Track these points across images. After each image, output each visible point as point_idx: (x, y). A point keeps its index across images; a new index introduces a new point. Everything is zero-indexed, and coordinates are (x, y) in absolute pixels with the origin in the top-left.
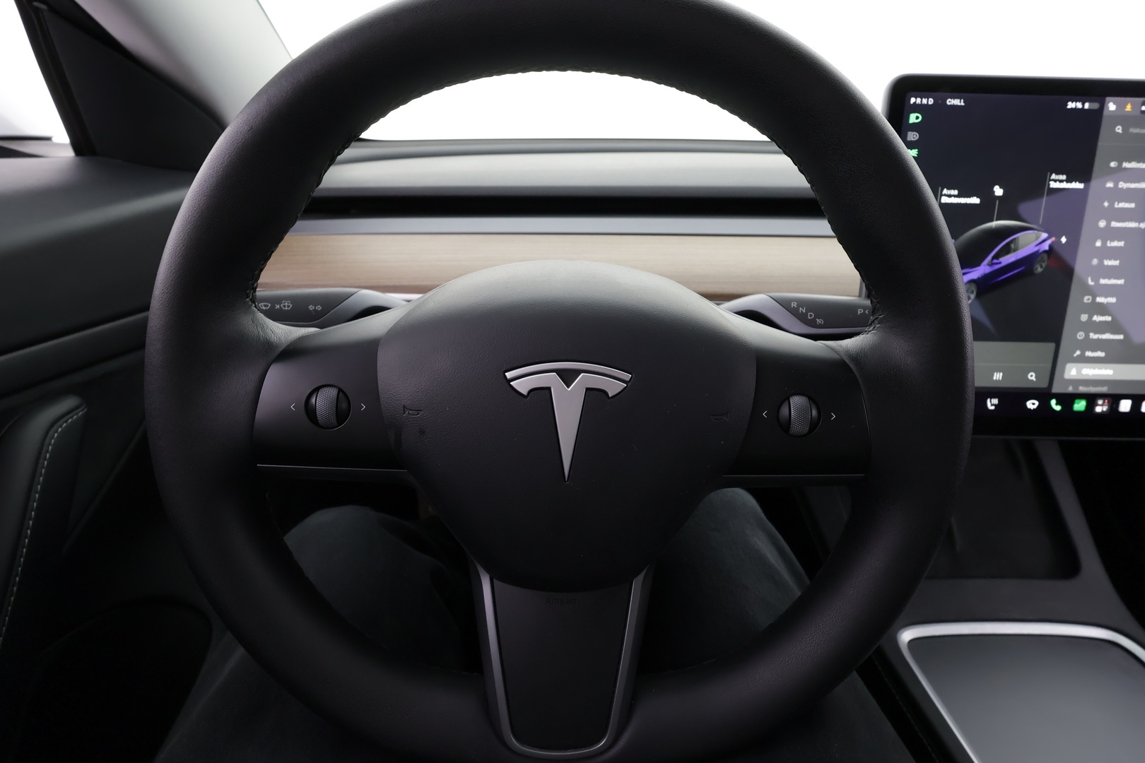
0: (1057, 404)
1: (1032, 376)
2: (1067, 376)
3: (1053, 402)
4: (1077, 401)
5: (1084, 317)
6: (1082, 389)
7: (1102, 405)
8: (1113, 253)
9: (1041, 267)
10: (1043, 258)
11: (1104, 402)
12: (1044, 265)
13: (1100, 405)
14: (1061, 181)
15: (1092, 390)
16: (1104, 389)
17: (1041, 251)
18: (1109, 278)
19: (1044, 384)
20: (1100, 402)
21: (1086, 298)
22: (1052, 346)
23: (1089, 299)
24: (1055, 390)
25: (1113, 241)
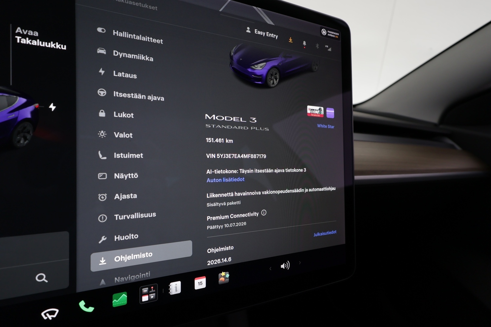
0: (87, 306)
1: (42, 278)
2: (94, 269)
3: (82, 304)
4: (114, 296)
5: (102, 197)
6: (118, 280)
7: (148, 294)
8: (123, 125)
9: (25, 139)
10: (25, 128)
11: (150, 289)
12: (29, 137)
13: (145, 294)
14: (32, 38)
15: (132, 278)
16: (147, 275)
17: (20, 119)
18: (125, 153)
19: (65, 284)
20: (145, 290)
21: (100, 175)
22: (65, 235)
23: (104, 176)
24: (81, 288)
25: (121, 112)
